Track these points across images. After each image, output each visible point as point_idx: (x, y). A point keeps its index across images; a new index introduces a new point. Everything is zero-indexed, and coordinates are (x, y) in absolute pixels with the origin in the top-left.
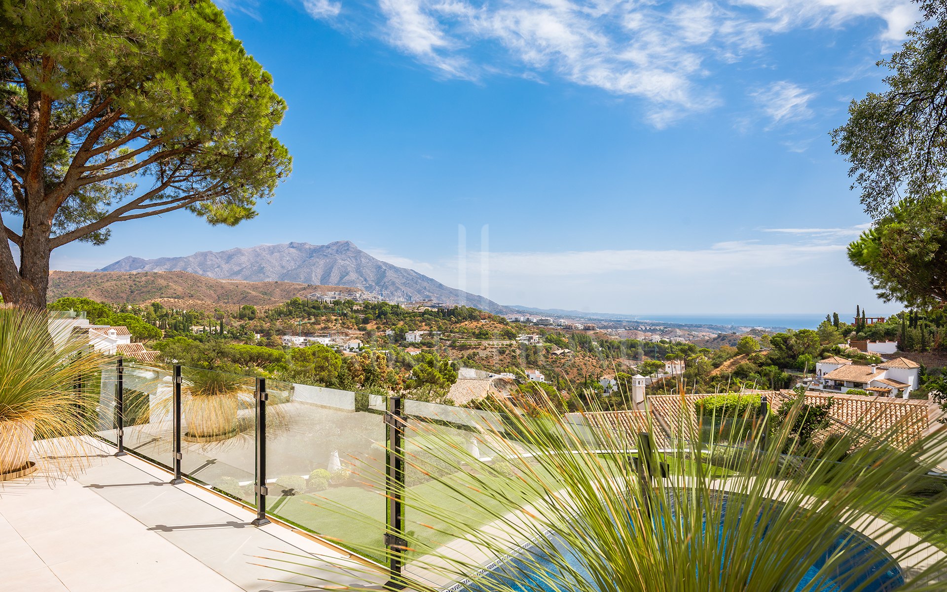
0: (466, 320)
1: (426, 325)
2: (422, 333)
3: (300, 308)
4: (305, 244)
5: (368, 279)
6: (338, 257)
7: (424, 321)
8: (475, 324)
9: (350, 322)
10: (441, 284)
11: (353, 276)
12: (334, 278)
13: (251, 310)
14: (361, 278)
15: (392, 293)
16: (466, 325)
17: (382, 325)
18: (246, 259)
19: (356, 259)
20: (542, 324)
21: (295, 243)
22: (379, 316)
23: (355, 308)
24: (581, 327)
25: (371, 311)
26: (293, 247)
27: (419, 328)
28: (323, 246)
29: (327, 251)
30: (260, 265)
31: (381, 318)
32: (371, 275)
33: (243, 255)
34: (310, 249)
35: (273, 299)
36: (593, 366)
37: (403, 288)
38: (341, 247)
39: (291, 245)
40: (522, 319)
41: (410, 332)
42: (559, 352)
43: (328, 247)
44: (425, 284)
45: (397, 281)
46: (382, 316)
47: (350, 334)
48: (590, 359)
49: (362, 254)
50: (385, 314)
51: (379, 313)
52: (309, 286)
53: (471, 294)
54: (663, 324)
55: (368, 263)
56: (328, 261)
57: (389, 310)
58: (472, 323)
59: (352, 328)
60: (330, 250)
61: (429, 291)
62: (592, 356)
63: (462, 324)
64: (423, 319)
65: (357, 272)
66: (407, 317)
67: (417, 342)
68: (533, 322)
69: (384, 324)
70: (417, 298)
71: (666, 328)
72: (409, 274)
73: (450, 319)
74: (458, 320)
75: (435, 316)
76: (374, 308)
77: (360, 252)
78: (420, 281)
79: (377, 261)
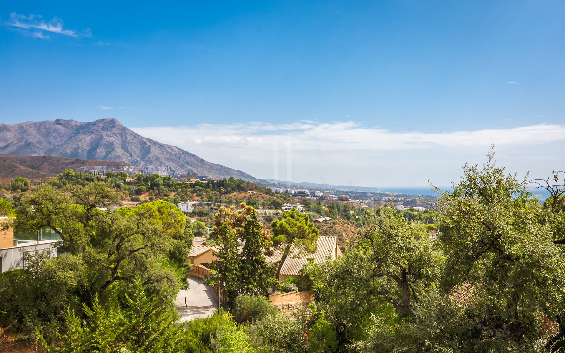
0: (235, 191)
1: (197, 196)
2: (193, 203)
3: (74, 180)
4: (71, 121)
5: (133, 155)
6: (104, 133)
7: (195, 191)
8: (243, 194)
9: (124, 193)
10: (202, 160)
11: (119, 151)
12: (101, 152)
13: (23, 182)
14: (126, 153)
15: (156, 168)
16: (235, 195)
17: (155, 196)
18: (12, 134)
19: (122, 136)
20: (300, 196)
21: (61, 120)
22: (151, 188)
23: (128, 180)
24: (335, 198)
25: (143, 183)
26: (59, 124)
27: (191, 199)
28: (89, 123)
29: (93, 128)
30: (27, 141)
31: (153, 189)
32: (137, 151)
33: (9, 130)
34: (76, 126)
35: (42, 173)
36: (352, 232)
37: (167, 163)
38: (107, 124)
39: (58, 122)
40: (281, 191)
41: (182, 202)
42: (321, 220)
43: (94, 124)
44: (188, 159)
45: (161, 156)
46: (155, 187)
47: (124, 205)
48: (349, 226)
49: (127, 131)
50: (157, 185)
51: (151, 184)
52: (77, 160)
53: (231, 169)
54: (403, 196)
55: (133, 139)
56: (94, 137)
57: (161, 181)
58: (240, 193)
59: (125, 199)
60: (96, 127)
61: (191, 166)
62: (350, 223)
63: (231, 195)
64: (194, 190)
65: (122, 148)
66: (178, 188)
67: (189, 211)
68: (291, 194)
69: (156, 195)
70: (180, 172)
71: (406, 199)
72: (172, 150)
73: (220, 190)
74: (228, 191)
75: (205, 187)
76: (146, 180)
77: (125, 129)
78: (182, 156)
79: (142, 138)
